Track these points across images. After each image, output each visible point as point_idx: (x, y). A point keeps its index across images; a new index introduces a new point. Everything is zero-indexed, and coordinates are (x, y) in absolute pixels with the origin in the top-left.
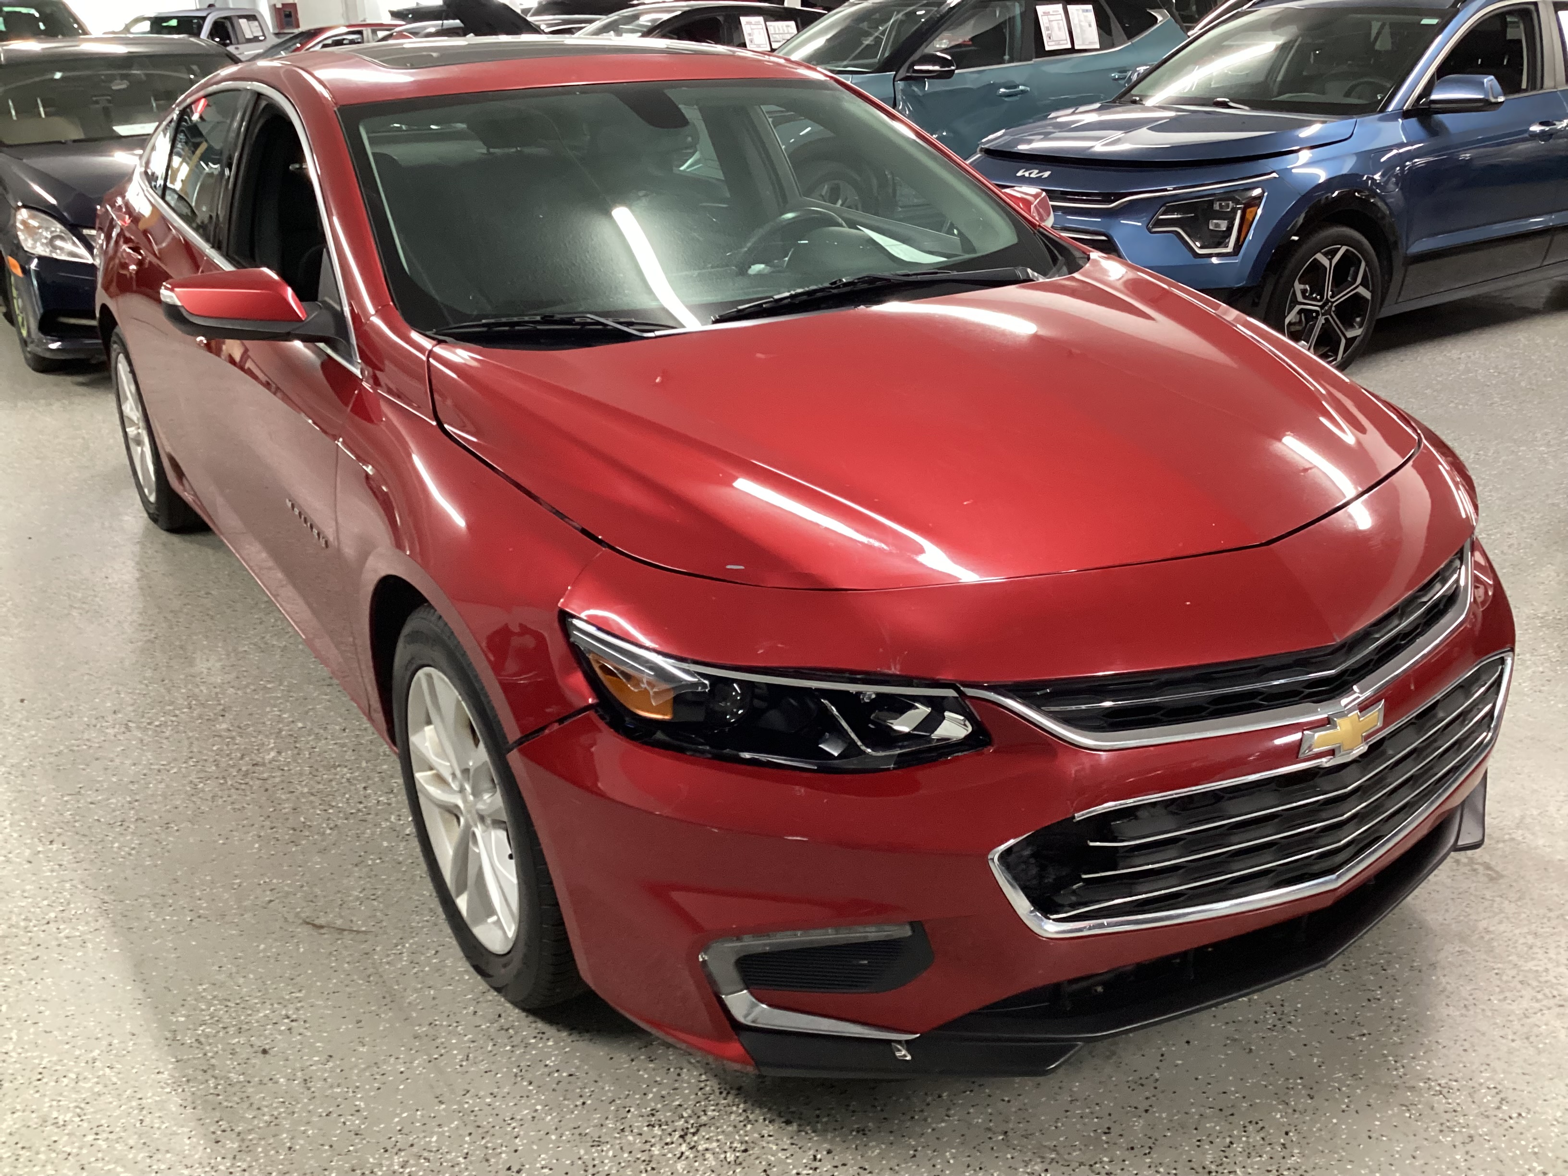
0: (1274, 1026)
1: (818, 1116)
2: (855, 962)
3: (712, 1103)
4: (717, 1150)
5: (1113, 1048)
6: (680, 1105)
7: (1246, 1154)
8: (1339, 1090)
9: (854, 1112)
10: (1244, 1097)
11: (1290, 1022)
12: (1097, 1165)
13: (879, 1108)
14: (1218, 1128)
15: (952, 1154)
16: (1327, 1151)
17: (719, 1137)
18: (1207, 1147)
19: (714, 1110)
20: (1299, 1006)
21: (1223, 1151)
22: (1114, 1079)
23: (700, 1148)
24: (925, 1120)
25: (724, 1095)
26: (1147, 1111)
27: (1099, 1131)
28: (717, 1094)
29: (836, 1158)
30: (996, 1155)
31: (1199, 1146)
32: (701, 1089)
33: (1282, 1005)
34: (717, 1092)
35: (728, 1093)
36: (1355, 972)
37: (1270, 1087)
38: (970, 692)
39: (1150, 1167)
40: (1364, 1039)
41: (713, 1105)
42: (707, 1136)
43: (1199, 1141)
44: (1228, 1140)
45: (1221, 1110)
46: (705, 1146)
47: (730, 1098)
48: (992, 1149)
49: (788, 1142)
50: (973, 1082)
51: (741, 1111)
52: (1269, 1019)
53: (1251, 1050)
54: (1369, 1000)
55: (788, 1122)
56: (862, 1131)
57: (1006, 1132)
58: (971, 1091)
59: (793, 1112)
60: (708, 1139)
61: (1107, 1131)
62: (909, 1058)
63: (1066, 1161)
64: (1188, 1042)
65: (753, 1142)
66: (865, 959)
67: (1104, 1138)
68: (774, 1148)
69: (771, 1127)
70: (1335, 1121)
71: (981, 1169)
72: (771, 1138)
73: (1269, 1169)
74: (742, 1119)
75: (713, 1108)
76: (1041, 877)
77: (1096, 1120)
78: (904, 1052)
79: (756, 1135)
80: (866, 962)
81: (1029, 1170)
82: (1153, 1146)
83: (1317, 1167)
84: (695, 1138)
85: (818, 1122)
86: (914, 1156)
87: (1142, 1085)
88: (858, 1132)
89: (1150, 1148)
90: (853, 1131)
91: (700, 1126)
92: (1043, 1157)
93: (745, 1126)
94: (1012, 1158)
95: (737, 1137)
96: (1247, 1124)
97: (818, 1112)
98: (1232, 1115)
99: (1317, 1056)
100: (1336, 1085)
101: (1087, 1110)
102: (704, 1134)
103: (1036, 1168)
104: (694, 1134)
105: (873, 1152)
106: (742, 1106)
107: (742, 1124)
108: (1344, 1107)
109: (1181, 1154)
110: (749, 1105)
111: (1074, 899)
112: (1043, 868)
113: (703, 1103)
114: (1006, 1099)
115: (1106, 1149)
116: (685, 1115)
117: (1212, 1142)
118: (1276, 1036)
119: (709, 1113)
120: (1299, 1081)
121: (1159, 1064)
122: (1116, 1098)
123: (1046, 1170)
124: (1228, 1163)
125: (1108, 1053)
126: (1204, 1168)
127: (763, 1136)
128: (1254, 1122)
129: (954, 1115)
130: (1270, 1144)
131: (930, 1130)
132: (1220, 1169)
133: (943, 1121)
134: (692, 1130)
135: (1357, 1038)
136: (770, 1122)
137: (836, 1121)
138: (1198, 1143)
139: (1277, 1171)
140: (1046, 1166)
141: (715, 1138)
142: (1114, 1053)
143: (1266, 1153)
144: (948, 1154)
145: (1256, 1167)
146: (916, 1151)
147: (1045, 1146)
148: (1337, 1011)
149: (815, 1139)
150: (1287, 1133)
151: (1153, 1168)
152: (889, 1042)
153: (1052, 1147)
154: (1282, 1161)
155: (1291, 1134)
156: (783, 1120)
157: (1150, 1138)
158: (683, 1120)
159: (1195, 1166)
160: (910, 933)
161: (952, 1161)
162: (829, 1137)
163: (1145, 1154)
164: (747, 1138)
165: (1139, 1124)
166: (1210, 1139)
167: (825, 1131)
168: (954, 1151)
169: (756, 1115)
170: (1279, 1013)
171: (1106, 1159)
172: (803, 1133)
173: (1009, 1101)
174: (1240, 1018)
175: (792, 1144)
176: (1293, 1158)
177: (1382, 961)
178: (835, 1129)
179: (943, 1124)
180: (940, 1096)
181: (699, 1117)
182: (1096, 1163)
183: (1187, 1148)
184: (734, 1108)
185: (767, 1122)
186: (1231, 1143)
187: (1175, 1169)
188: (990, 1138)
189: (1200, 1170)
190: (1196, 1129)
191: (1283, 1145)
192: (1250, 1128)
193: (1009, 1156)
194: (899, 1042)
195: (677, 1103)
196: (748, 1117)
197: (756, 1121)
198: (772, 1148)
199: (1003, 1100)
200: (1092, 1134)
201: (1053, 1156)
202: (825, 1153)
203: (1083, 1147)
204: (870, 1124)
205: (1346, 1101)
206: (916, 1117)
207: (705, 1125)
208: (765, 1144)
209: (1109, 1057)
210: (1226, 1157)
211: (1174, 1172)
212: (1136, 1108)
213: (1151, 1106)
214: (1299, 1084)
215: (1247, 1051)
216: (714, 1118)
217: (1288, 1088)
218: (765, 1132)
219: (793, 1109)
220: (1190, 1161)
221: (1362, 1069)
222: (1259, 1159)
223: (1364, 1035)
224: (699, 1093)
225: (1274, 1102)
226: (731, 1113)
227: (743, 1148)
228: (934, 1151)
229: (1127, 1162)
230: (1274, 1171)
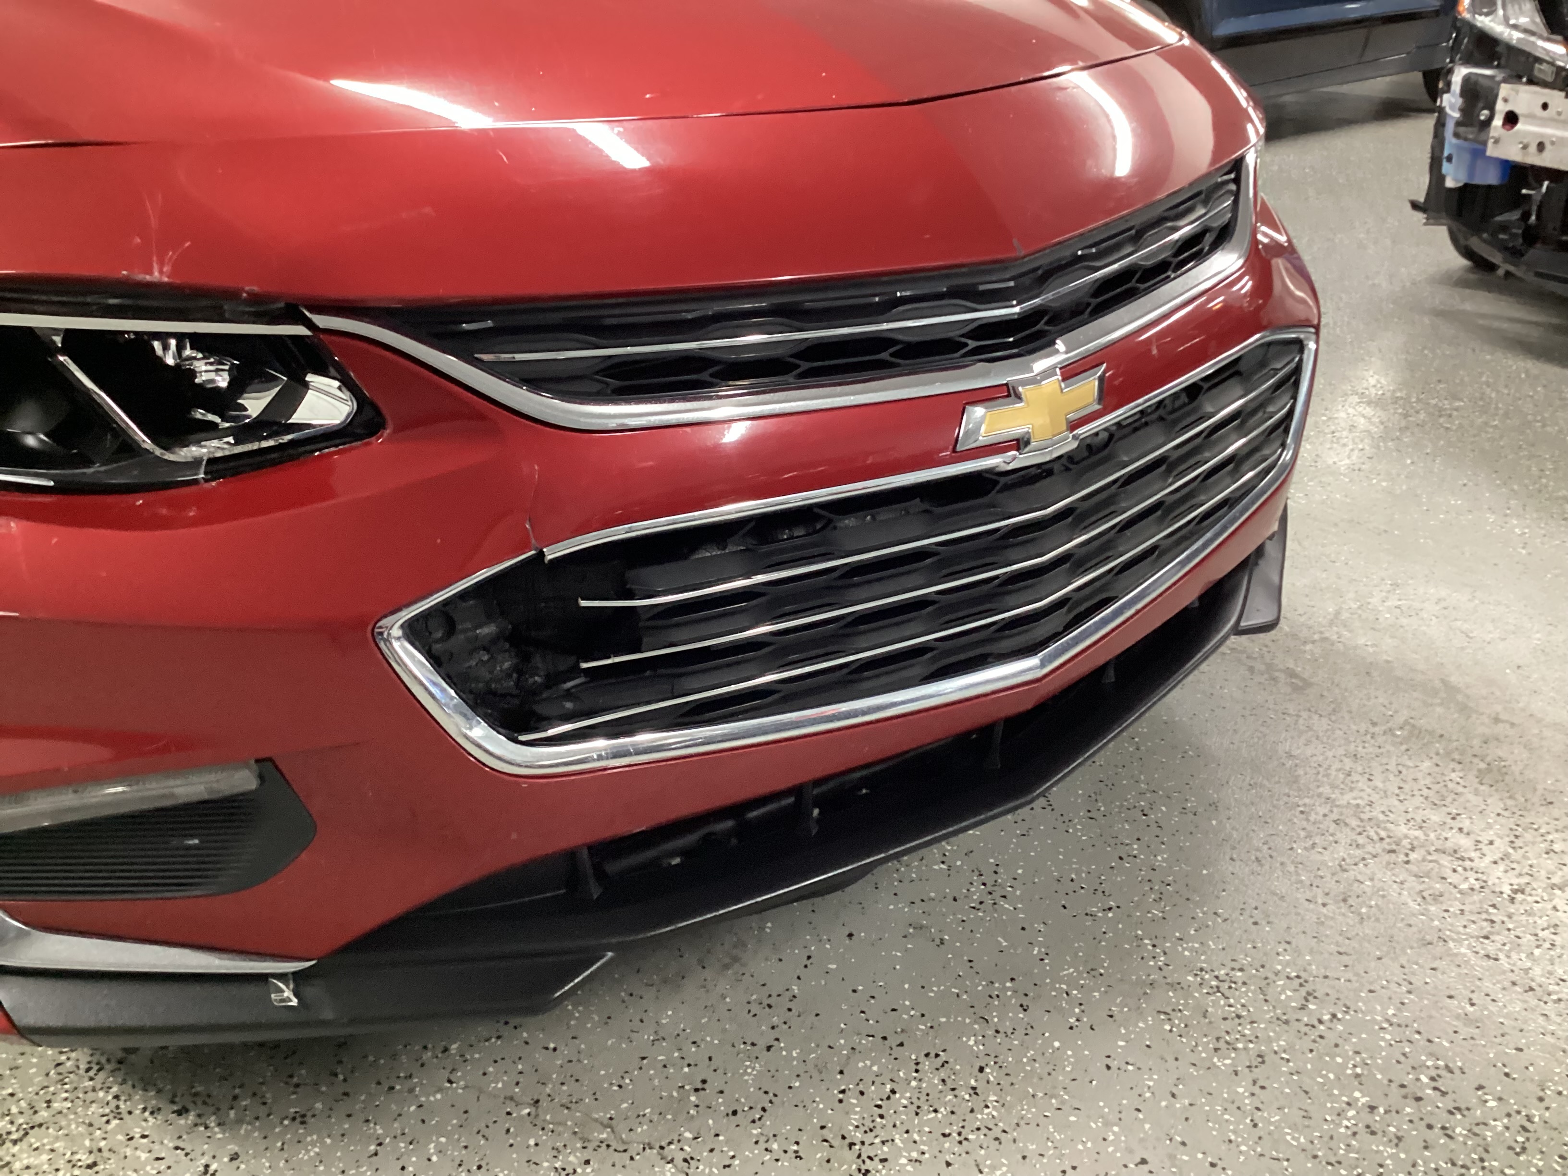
0: (981, 903)
1: (235, 1098)
2: (175, 842)
3: (67, 1087)
4: (45, 1167)
5: (735, 952)
6: (12, 1095)
7: (914, 1108)
8: (1067, 994)
9: (297, 1086)
10: (923, 1015)
11: (1004, 897)
12: (672, 1147)
13: (341, 1077)
14: (875, 1068)
15: (438, 1143)
16: (1040, 1095)
17: (57, 1145)
18: (854, 1101)
19: (66, 1099)
20: (1020, 871)
21: (879, 1107)
22: (728, 1000)
23: (17, 1166)
24: (411, 1091)
25: (91, 1073)
26: (769, 1048)
27: (687, 1087)
28: (82, 1072)
29: (243, 1166)
30: (511, 1141)
31: (841, 1101)
32: (58, 1065)
33: (996, 872)
34: (83, 1066)
35: (99, 1070)
36: (1103, 821)
37: (965, 997)
39: (757, 1142)
40: (1110, 915)
41: (66, 1091)
42: (35, 1146)
43: (843, 1092)
44: (888, 1087)
45: (885, 1038)
46: (25, 1162)
47: (102, 1075)
48: (508, 1131)
49: (171, 1145)
50: (506, 1023)
51: (110, 1098)
52: (974, 893)
53: (942, 942)
54: (1121, 858)
55: (182, 1112)
56: (301, 1119)
57: (537, 1101)
58: (498, 1038)
59: (196, 1094)
60: (36, 1149)
61: (700, 1086)
62: (294, 1002)
63: (624, 1142)
64: (850, 935)
65: (110, 1150)
66: (192, 837)
67: (693, 1098)
68: (144, 1156)
69: (151, 1120)
70: (1057, 1044)
71: (479, 1167)
72: (145, 1141)
73: (947, 1131)
74: (107, 1111)
75: (65, 1095)
77: (686, 1069)
78: (288, 993)
79: (120, 1137)
80: (196, 841)
81: (558, 1165)
82: (768, 1106)
83: (1022, 1123)
84: (17, 1148)
85: (232, 1108)
86: (376, 1154)
87: (770, 1006)
88: (294, 1119)
89: (764, 1110)
90: (286, 1118)
91: (32, 1128)
92: (585, 1140)
93: (108, 1122)
94: (537, 1145)
95: (87, 1143)
96: (922, 1059)
97: (237, 1091)
98: (901, 1044)
99: (1040, 944)
100: (1064, 987)
101: (676, 1054)
102: (33, 1140)
103: (572, 1158)
104: (15, 1142)
105: (308, 1151)
106: (115, 1089)
107: (105, 1119)
108: (1072, 1020)
109: (811, 1116)
110: (127, 1087)
111: (569, 705)
113: (52, 1089)
114: (552, 1046)
115: (693, 1117)
116: (14, 1110)
117: (862, 1093)
118: (982, 919)
119: (56, 1105)
120: (1008, 984)
121: (800, 971)
122: (724, 1030)
123: (587, 1162)
124: (883, 1127)
125: (727, 960)
126: (844, 1137)
127: (131, 1139)
128: (932, 1055)
129: (460, 1078)
130: (953, 1089)
131: (413, 1108)
132: (868, 1138)
133: (440, 1090)
134: (14, 1136)
135: (1100, 914)
136: (152, 1113)
137: (264, 1104)
138: (841, 1096)
139: (959, 1134)
140: (586, 1155)
141: (48, 1147)
142: (736, 959)
143: (945, 1105)
144: (432, 1145)
145: (927, 1129)
146: (380, 1144)
147: (596, 1120)
148: (1073, 876)
149: (220, 1136)
150: (981, 1070)
151: (762, 1145)
152: (263, 978)
153: (606, 1121)
154: (969, 1116)
155: (988, 1070)
156: (175, 1108)
157: (766, 1092)
158: (8, 1118)
159: (830, 1137)
160: (252, 784)
161: (434, 1159)
162: (242, 1132)
163: (754, 1121)
164: (102, 1144)
165: (752, 1071)
166: (861, 1087)
167: (239, 1121)
168: (443, 1140)
169: (137, 1101)
170: (990, 883)
171: (688, 1135)
172: (202, 1128)
173: (555, 1049)
174: (933, 895)
175: (177, 1148)
176: (986, 1111)
178: (257, 1118)
179: (439, 1096)
180: (446, 1050)
181: (36, 1112)
182: (670, 1143)
183: (821, 1106)
184: (101, 1094)
185: (147, 1114)
186: (893, 1092)
187: (797, 1143)
188: (509, 1113)
189: (837, 1142)
190: (841, 1072)
191: (974, 1088)
192: (926, 1065)
193: (532, 1142)
195: (10, 1091)
196: (118, 1107)
197: (130, 1113)
198: (139, 1158)
199: (547, 1048)
200: (675, 1094)
201: (604, 1136)
202: (226, 1160)
203: (655, 1118)
204: (319, 1106)
205: (1077, 1010)
206: (398, 1087)
207: (40, 1125)
208: (129, 1152)
209: (726, 967)
210: (882, 1117)
211: (795, 1147)
212: (753, 1044)
213: (777, 1039)
214: (1008, 989)
215: (938, 941)
216: (60, 1112)
217: (990, 997)
218: (137, 1132)
219: (199, 1088)
220: (823, 1127)
221: (1104, 961)
222: (933, 1115)
223: (1110, 909)
224: (53, 1072)
225: (968, 1021)
226: (92, 1102)
227: (89, 1161)
228: (411, 1143)
229: (721, 1138)
230: (955, 1135)
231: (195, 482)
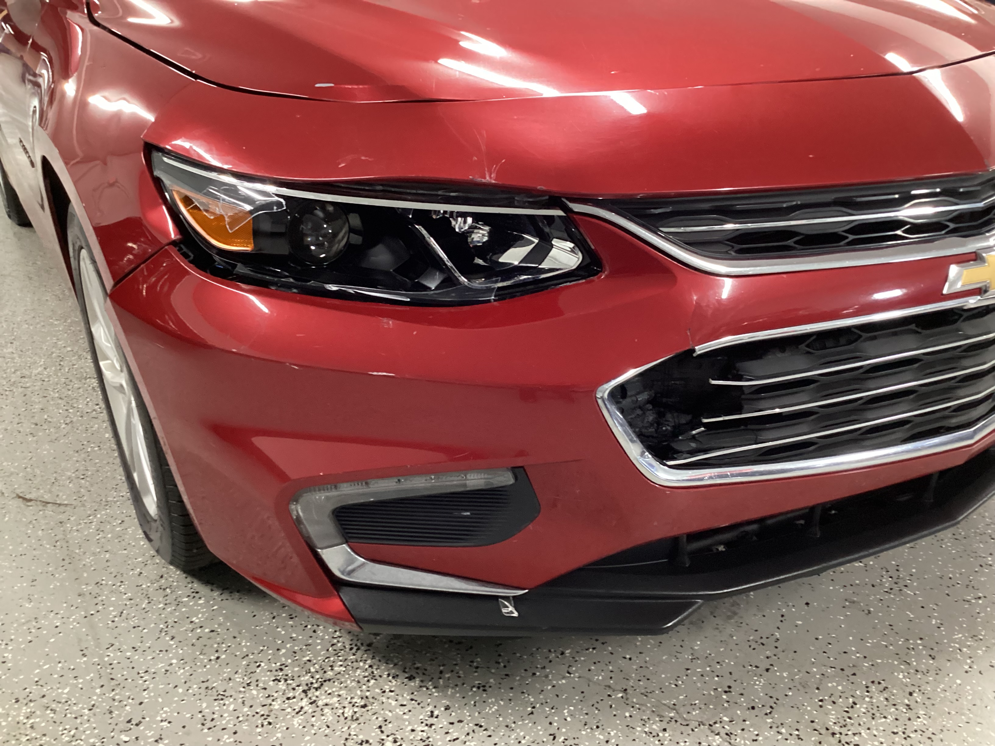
0: (891, 589)
1: (441, 672)
2: (456, 514)
3: (340, 658)
4: (337, 705)
5: (734, 609)
6: (309, 661)
7: (870, 714)
8: (960, 650)
9: (477, 667)
10: (865, 657)
11: (906, 586)
12: (717, 725)
13: (502, 664)
14: (840, 688)
15: (569, 711)
16: (953, 713)
17: (341, 693)
18: (830, 707)
19: (341, 666)
20: (914, 570)
21: (847, 712)
22: (734, 638)
23: (320, 703)
24: (547, 676)
25: (354, 651)
26: (767, 670)
27: (719, 690)
28: (347, 650)
29: (453, 714)
30: (615, 713)
31: (821, 706)
32: (333, 645)
33: (898, 570)
34: (348, 647)
35: (358, 649)
36: (964, 541)
37: (891, 648)
38: (577, 207)
39: (771, 727)
40: (980, 602)
41: (341, 661)
42: (328, 692)
43: (821, 701)
44: (851, 700)
45: (842, 670)
46: (325, 701)
47: (359, 653)
48: (611, 706)
49: (408, 697)
50: (597, 640)
51: (367, 666)
52: (885, 583)
53: (869, 612)
54: (981, 566)
55: (411, 678)
56: (483, 688)
57: (626, 690)
58: (594, 649)
59: (417, 668)
60: (329, 694)
61: (727, 689)
62: (516, 614)
63: (686, 720)
64: (807, 604)
65: (373, 698)
66: (466, 510)
67: (724, 697)
68: (394, 703)
69: (394, 683)
70: (959, 682)
71: (598, 727)
72: (393, 694)
73: (895, 731)
74: (367, 674)
75: (341, 663)
76: (658, 423)
77: (716, 679)
78: (511, 609)
79: (378, 691)
80: (468, 514)
81: (646, 730)
82: (774, 705)
83: (944, 729)
84: (317, 693)
85: (440, 678)
86: (532, 713)
87: (763, 644)
88: (479, 688)
89: (771, 707)
90: (474, 686)
91: (325, 681)
92: (660, 716)
93: (368, 681)
94: (631, 716)
95: (359, 692)
96: (870, 684)
97: (442, 668)
98: (854, 674)
99: (935, 618)
100: (957, 645)
101: (708, 669)
102: (327, 689)
103: (654, 727)
104: (317, 689)
105: (491, 708)
106: (369, 662)
107: (366, 679)
108: (967, 667)
109: (803, 714)
110: (375, 661)
111: (693, 445)
112: (661, 415)
113: (332, 659)
114: (628, 656)
115: (726, 708)
116: (313, 670)
117: (834, 703)
118: (893, 599)
119: (336, 669)
120: (919, 642)
121: (779, 624)
122: (737, 657)
123: (665, 730)
124: (852, 724)
125: (729, 614)
126: (827, 729)
127: (384, 692)
128: (876, 682)
129: (576, 671)
130: (894, 705)
131: (549, 687)
132: (844, 731)
133: (564, 678)
134: (316, 685)
135: (973, 601)
136: (393, 677)
137: (459, 677)
138: (820, 703)
139: (904, 733)
140: (664, 725)
141: (336, 693)
142: (735, 614)
143: (891, 714)
144: (566, 711)
145: (882, 728)
146: (534, 707)
147: (665, 705)
148: (951, 576)
149: (436, 694)
150: (911, 694)
151: (774, 729)
152: (495, 598)
153: (672, 706)
154: (908, 722)
155: (915, 695)
156: (407, 675)
157: (771, 697)
158: (309, 675)
159: (818, 727)
160: (512, 481)
161: (569, 719)
162: (449, 693)
163: (766, 714)
164: (368, 694)
165: (760, 683)
166: (833, 699)
167: (447, 687)
168: (572, 708)
169: (383, 670)
170: (895, 577)
171: (726, 719)
172: (425, 689)
173: (630, 659)
174: (857, 582)
175: (412, 700)
176: (919, 720)
177: (990, 531)
178: (457, 685)
179: (564, 681)
180: (562, 653)
181: (325, 672)
182: (715, 723)
183: (809, 708)
184: (361, 664)
185: (390, 678)
186: (855, 703)
187: (797, 730)
188: (609, 696)
189: (823, 731)
190: (818, 689)
191: (908, 705)
192: (873, 688)
193: (627, 714)
194: (506, 598)
195: (308, 658)
196: (373, 673)
197: (380, 676)
198: (391, 704)
199: (625, 658)
200: (712, 693)
201: (672, 715)
202: (443, 709)
203: (703, 706)
204: (492, 680)
205: (969, 661)
206: (538, 674)
207: (329, 680)
208: (384, 700)
209: (729, 618)
210: (850, 718)
211: (797, 733)
212: (757, 667)
213: (772, 665)
214: (920, 644)
215: (867, 612)
216: (339, 673)
217: (908, 649)
218: (387, 688)
219: (419, 665)
220: (812, 722)
221: (981, 631)
222: (884, 720)
223: (980, 598)
224: (330, 649)
225: (896, 663)
226: (357, 668)
227: (362, 703)
228: (552, 708)
229: (747, 723)
230: (901, 733)
231: (489, 301)
